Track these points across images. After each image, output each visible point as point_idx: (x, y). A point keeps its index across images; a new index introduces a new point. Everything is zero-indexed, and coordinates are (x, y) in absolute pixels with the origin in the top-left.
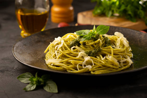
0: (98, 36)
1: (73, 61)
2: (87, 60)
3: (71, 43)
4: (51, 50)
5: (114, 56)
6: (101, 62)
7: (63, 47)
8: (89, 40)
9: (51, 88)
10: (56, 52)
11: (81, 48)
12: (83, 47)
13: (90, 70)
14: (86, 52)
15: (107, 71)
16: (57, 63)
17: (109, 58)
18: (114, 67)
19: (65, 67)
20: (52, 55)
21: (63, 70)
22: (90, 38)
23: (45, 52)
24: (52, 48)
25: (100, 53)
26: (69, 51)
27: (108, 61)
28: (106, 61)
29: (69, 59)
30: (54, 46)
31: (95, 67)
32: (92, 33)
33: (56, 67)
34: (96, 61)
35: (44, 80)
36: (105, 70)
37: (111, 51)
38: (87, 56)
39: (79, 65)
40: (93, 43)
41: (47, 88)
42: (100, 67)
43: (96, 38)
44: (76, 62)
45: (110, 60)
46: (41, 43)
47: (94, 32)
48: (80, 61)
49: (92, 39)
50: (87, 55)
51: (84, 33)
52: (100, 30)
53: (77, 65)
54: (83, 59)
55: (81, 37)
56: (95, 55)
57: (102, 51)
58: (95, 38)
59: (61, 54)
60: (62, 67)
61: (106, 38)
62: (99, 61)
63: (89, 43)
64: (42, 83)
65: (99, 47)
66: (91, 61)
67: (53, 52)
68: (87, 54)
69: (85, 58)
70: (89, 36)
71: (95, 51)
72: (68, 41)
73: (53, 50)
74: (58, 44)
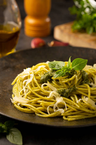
0: (73, 71)
1: (43, 103)
2: (59, 102)
3: (42, 78)
4: (19, 86)
5: (92, 97)
6: (75, 106)
7: (32, 83)
8: (63, 76)
9: (15, 138)
10: (24, 88)
11: (53, 84)
12: (55, 84)
13: (62, 115)
14: (58, 91)
15: (82, 117)
16: (24, 103)
17: (85, 100)
18: (91, 112)
19: (33, 109)
20: (19, 91)
21: (31, 112)
22: (64, 74)
23: (13, 84)
24: (19, 82)
25: (75, 93)
26: (39, 88)
27: (84, 104)
28: (81, 104)
29: (38, 99)
30: (22, 79)
31: (68, 112)
32: (66, 68)
33: (22, 109)
34: (70, 103)
35: (7, 126)
36: (80, 115)
37: (88, 91)
38: (60, 97)
39: (50, 107)
40: (67, 81)
41: (11, 137)
42: (74, 111)
43: (71, 74)
44: (46, 104)
45: (87, 103)
46: (9, 70)
47: (69, 67)
48: (51, 103)
49: (66, 75)
50: (60, 95)
51: (58, 65)
52: (76, 64)
53: (47, 108)
54: (54, 100)
55: (54, 71)
56: (69, 95)
57: (77, 91)
58: (69, 74)
59: (30, 92)
60: (29, 109)
61: (83, 72)
62: (74, 104)
63: (62, 81)
64: (5, 131)
65: (74, 86)
66: (64, 104)
67: (21, 88)
68: (59, 93)
69: (57, 99)
70: (63, 71)
71: (69, 91)
72: (39, 75)
73: (21, 84)
74: (26, 78)
